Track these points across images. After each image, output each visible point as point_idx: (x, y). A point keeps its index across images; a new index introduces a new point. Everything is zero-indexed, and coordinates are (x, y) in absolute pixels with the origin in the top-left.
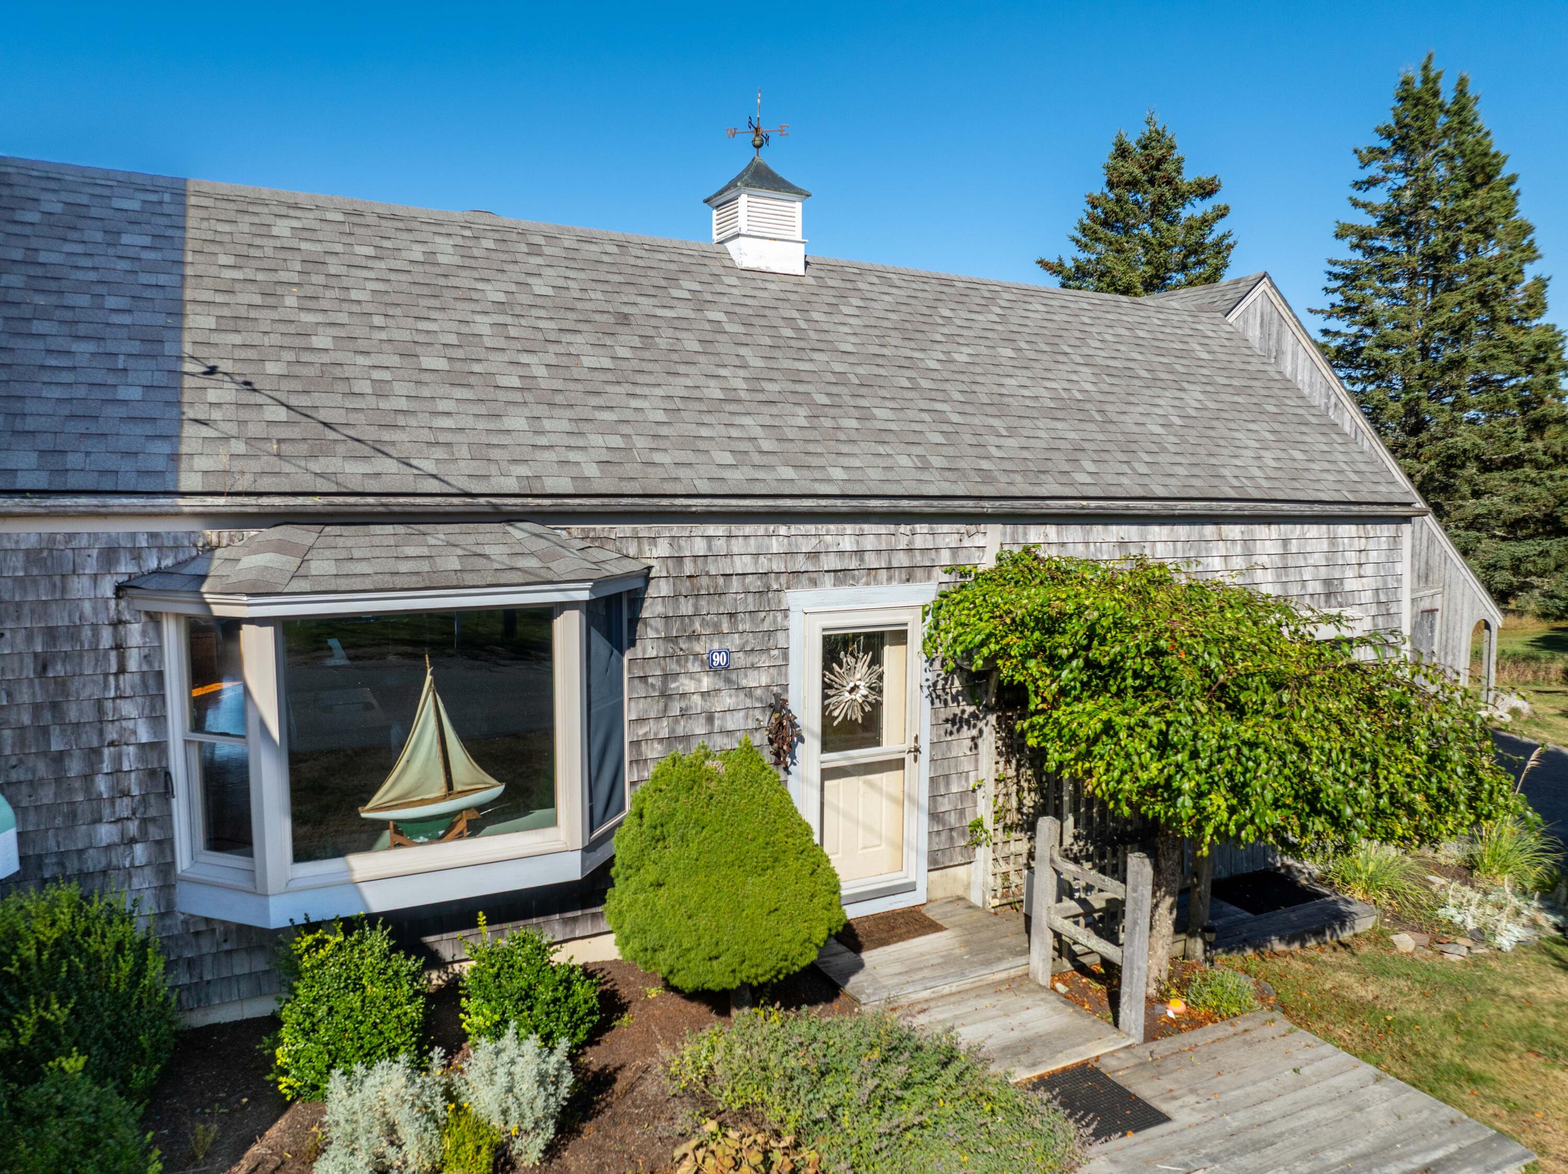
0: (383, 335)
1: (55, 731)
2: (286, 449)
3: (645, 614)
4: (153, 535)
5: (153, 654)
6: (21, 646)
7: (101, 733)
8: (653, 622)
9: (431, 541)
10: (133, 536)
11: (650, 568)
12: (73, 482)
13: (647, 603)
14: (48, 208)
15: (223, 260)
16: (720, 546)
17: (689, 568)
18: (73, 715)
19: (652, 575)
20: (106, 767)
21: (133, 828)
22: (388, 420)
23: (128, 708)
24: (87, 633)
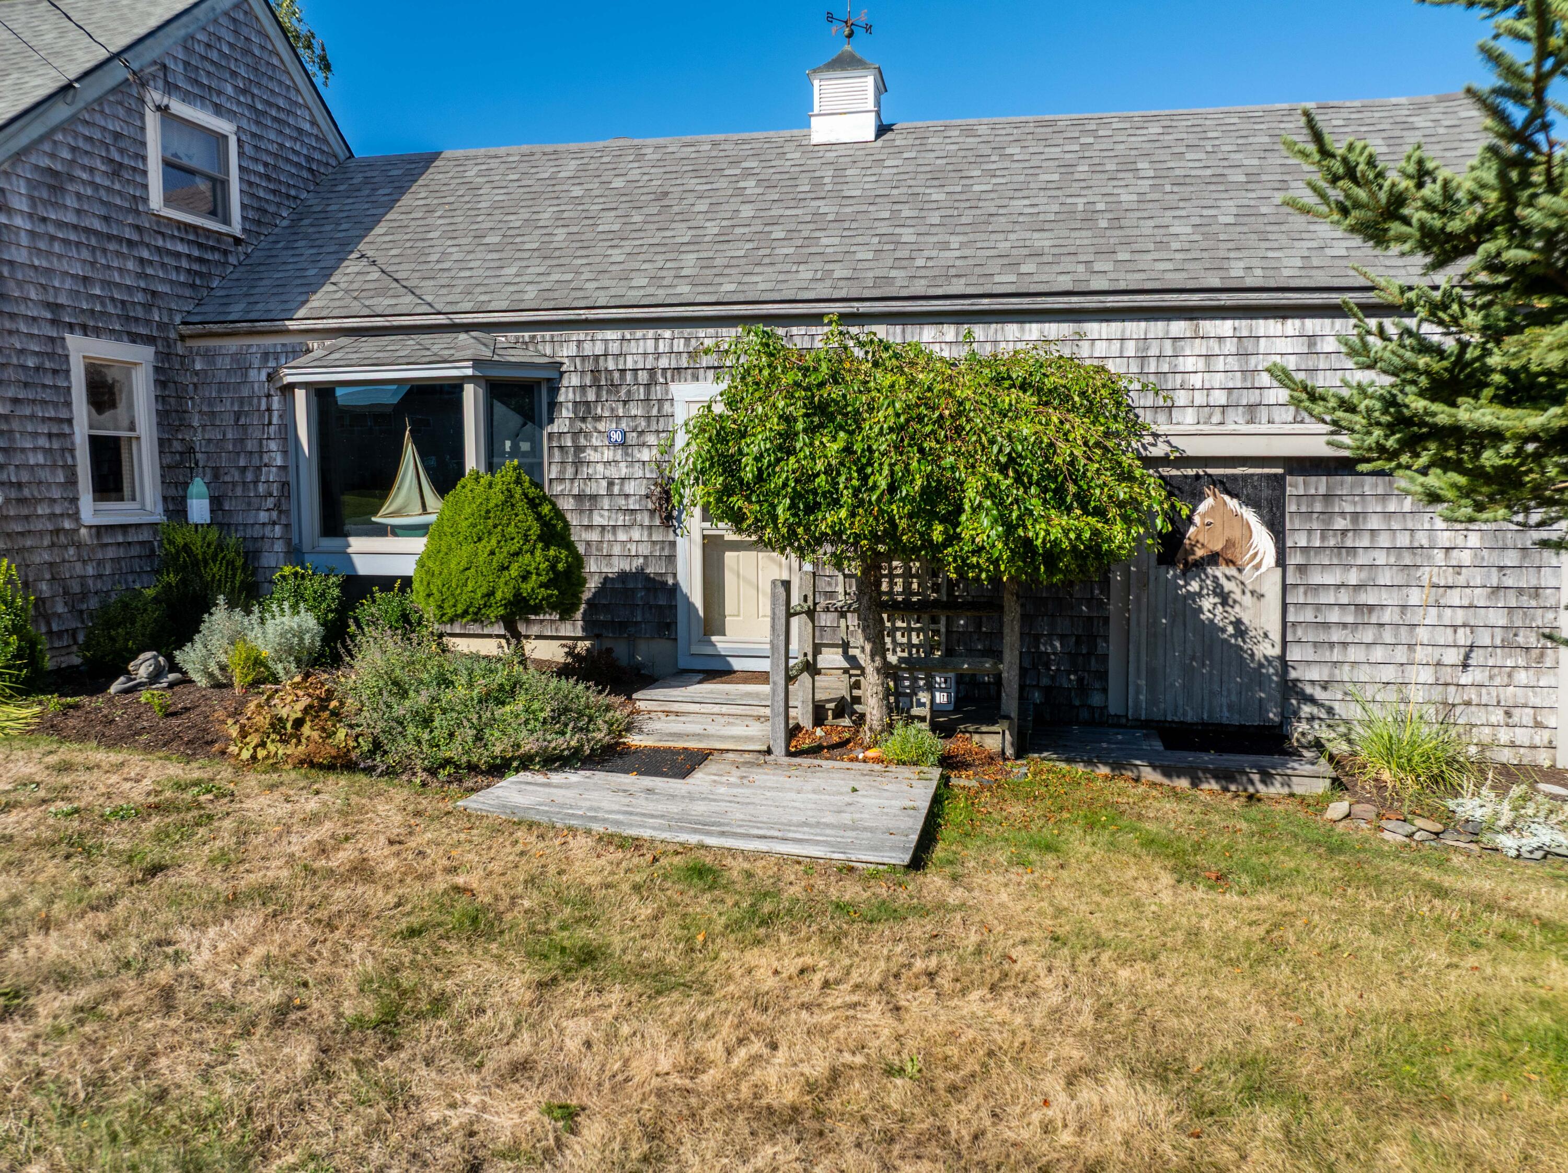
0: (476, 227)
1: (242, 455)
2: (363, 294)
3: (561, 398)
4: (283, 345)
6: (229, 407)
7: (261, 458)
8: (564, 406)
10: (275, 345)
11: (562, 364)
13: (562, 390)
14: (354, 181)
15: (423, 195)
16: (615, 347)
17: (591, 365)
18: (249, 447)
19: (564, 368)
20: (263, 478)
21: (275, 514)
22: (432, 274)
23: (273, 446)
24: (255, 400)
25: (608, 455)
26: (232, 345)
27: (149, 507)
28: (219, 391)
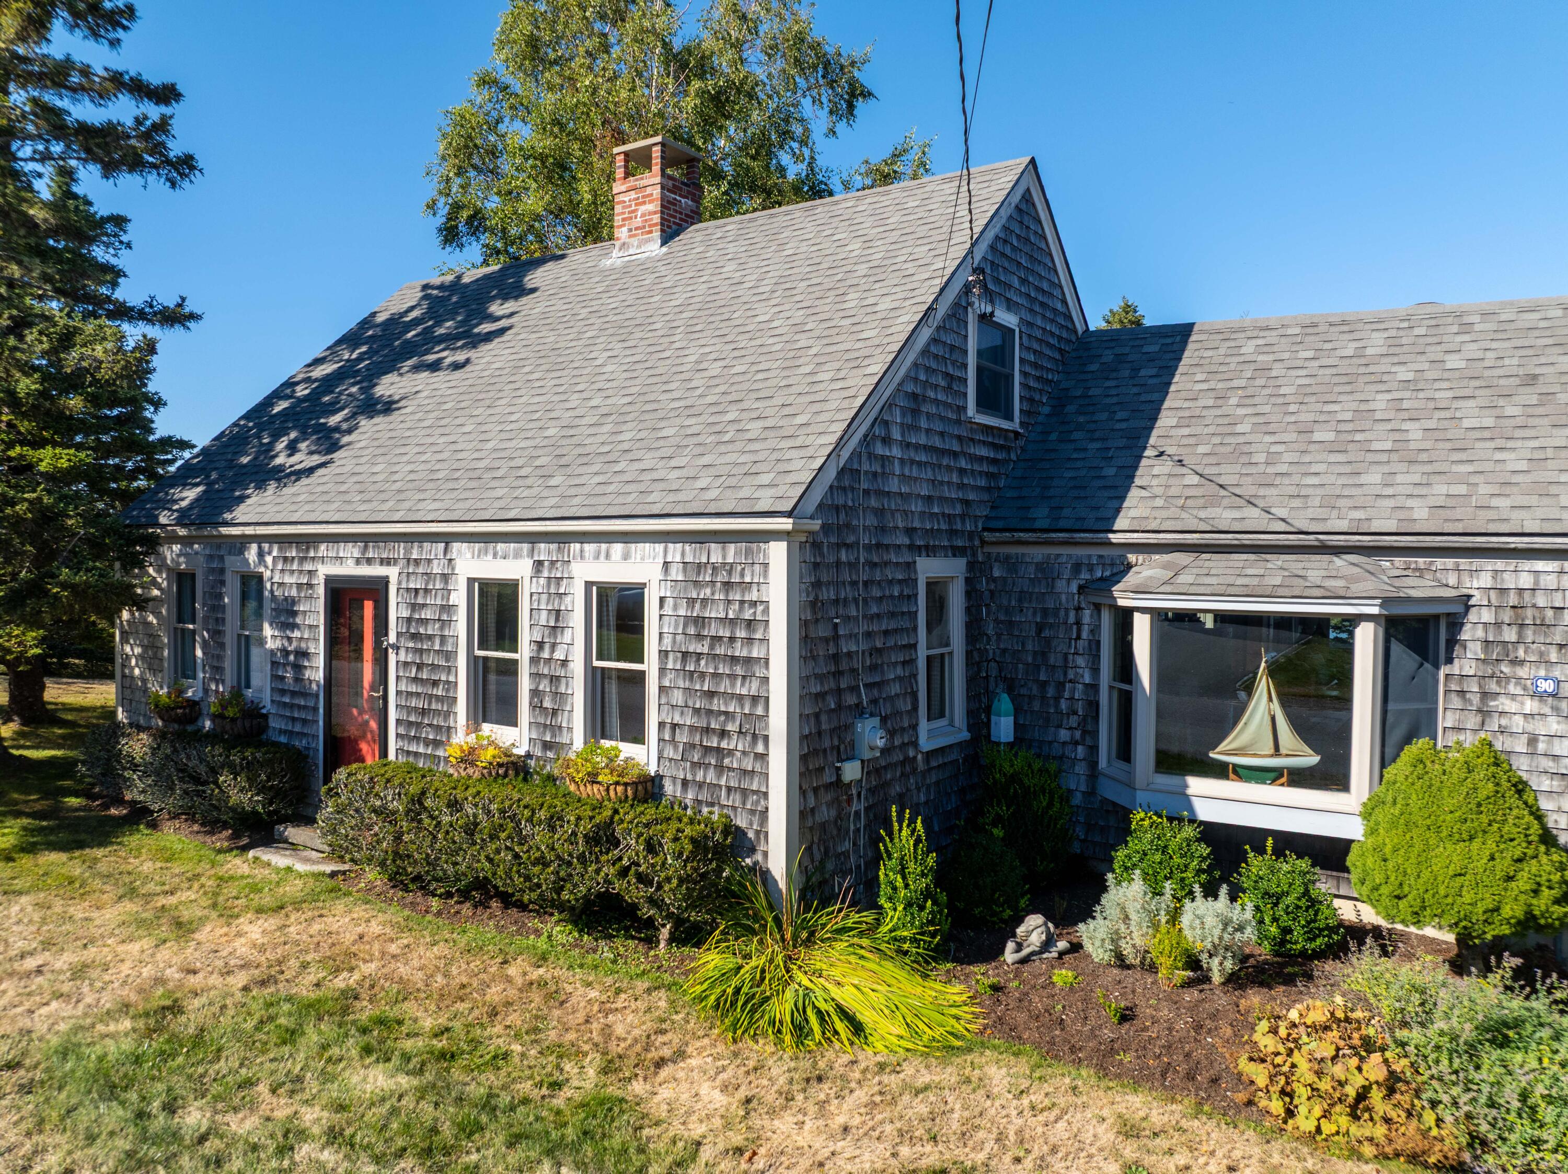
0: (1293, 419)
1: (1043, 669)
2: (1190, 503)
3: (1465, 636)
4: (1100, 557)
5: (1095, 630)
6: (1030, 618)
7: (1065, 674)
8: (1469, 644)
9: (1269, 565)
10: (1090, 556)
11: (1469, 597)
12: (1062, 524)
13: (1467, 627)
14: (1104, 360)
15: (1199, 377)
16: (1550, 581)
17: (1513, 599)
18: (1052, 661)
19: (1472, 602)
20: (1067, 695)
21: (1078, 734)
22: (1269, 481)
23: (1081, 661)
24: (1062, 613)
25: (1530, 706)
26: (1038, 553)
27: (957, 724)
28: (1020, 600)
